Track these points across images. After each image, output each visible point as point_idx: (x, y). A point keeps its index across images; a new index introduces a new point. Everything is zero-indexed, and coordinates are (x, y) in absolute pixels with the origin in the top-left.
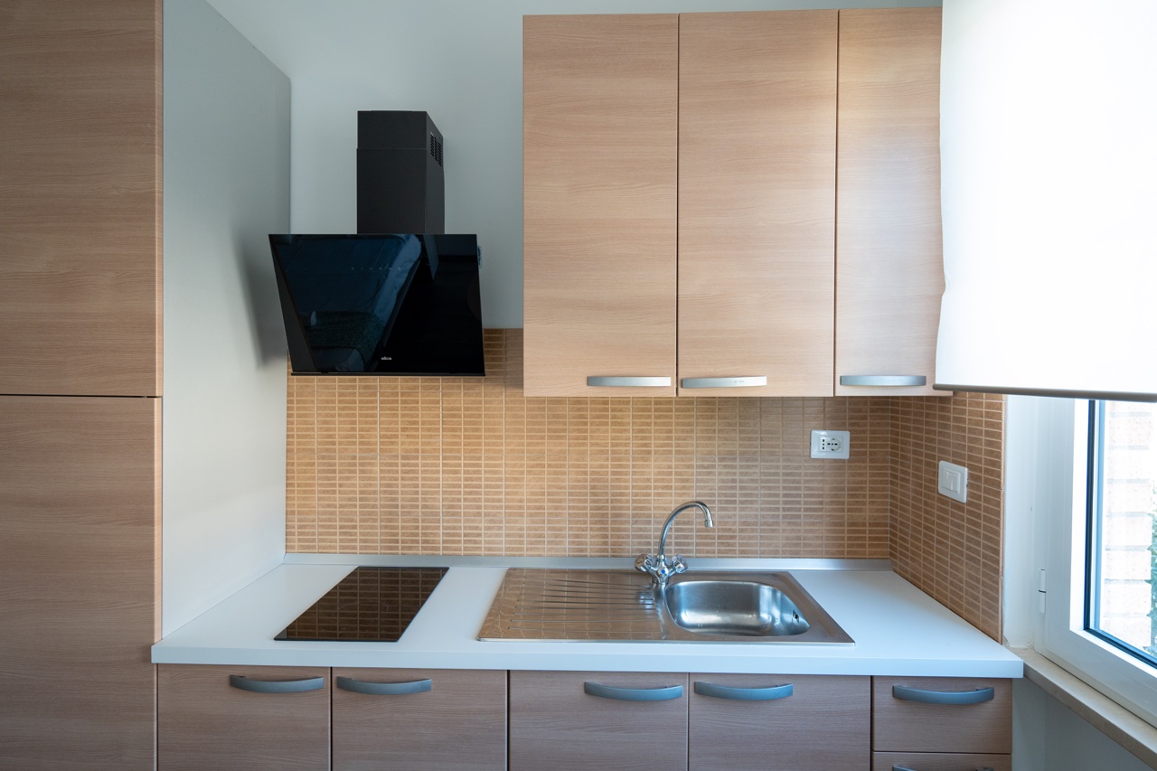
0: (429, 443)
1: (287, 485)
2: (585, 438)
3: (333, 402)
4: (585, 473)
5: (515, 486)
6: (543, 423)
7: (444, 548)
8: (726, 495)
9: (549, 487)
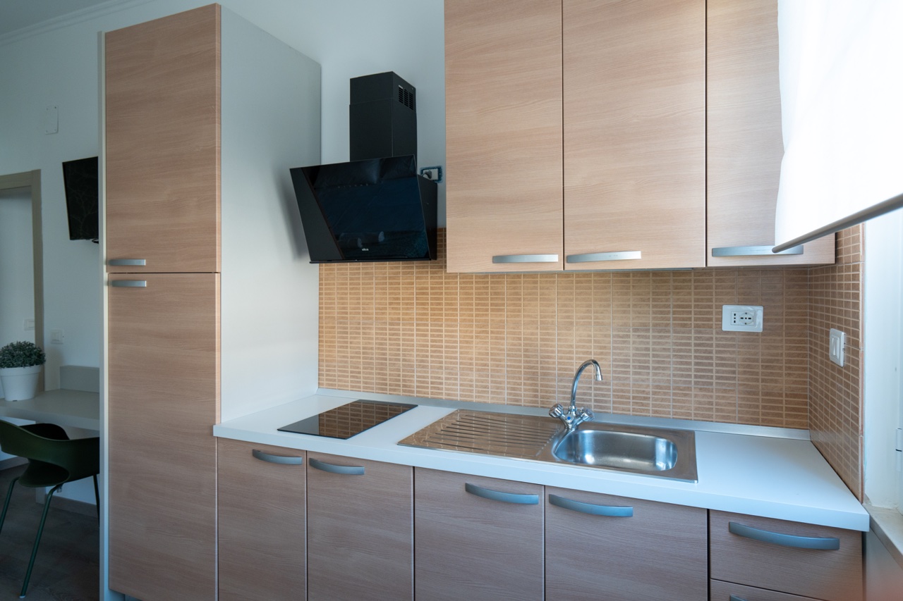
0: (407, 313)
1: (319, 341)
2: (520, 311)
3: (346, 284)
4: (520, 339)
5: (467, 347)
7: (418, 392)
8: (639, 361)
9: (492, 349)
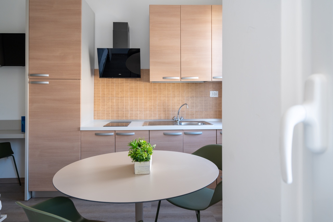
0: (126, 94)
1: (94, 104)
2: (161, 93)
3: (105, 85)
4: (161, 101)
5: (146, 104)
6: (152, 90)
7: (130, 118)
8: (192, 105)
9: (153, 104)
